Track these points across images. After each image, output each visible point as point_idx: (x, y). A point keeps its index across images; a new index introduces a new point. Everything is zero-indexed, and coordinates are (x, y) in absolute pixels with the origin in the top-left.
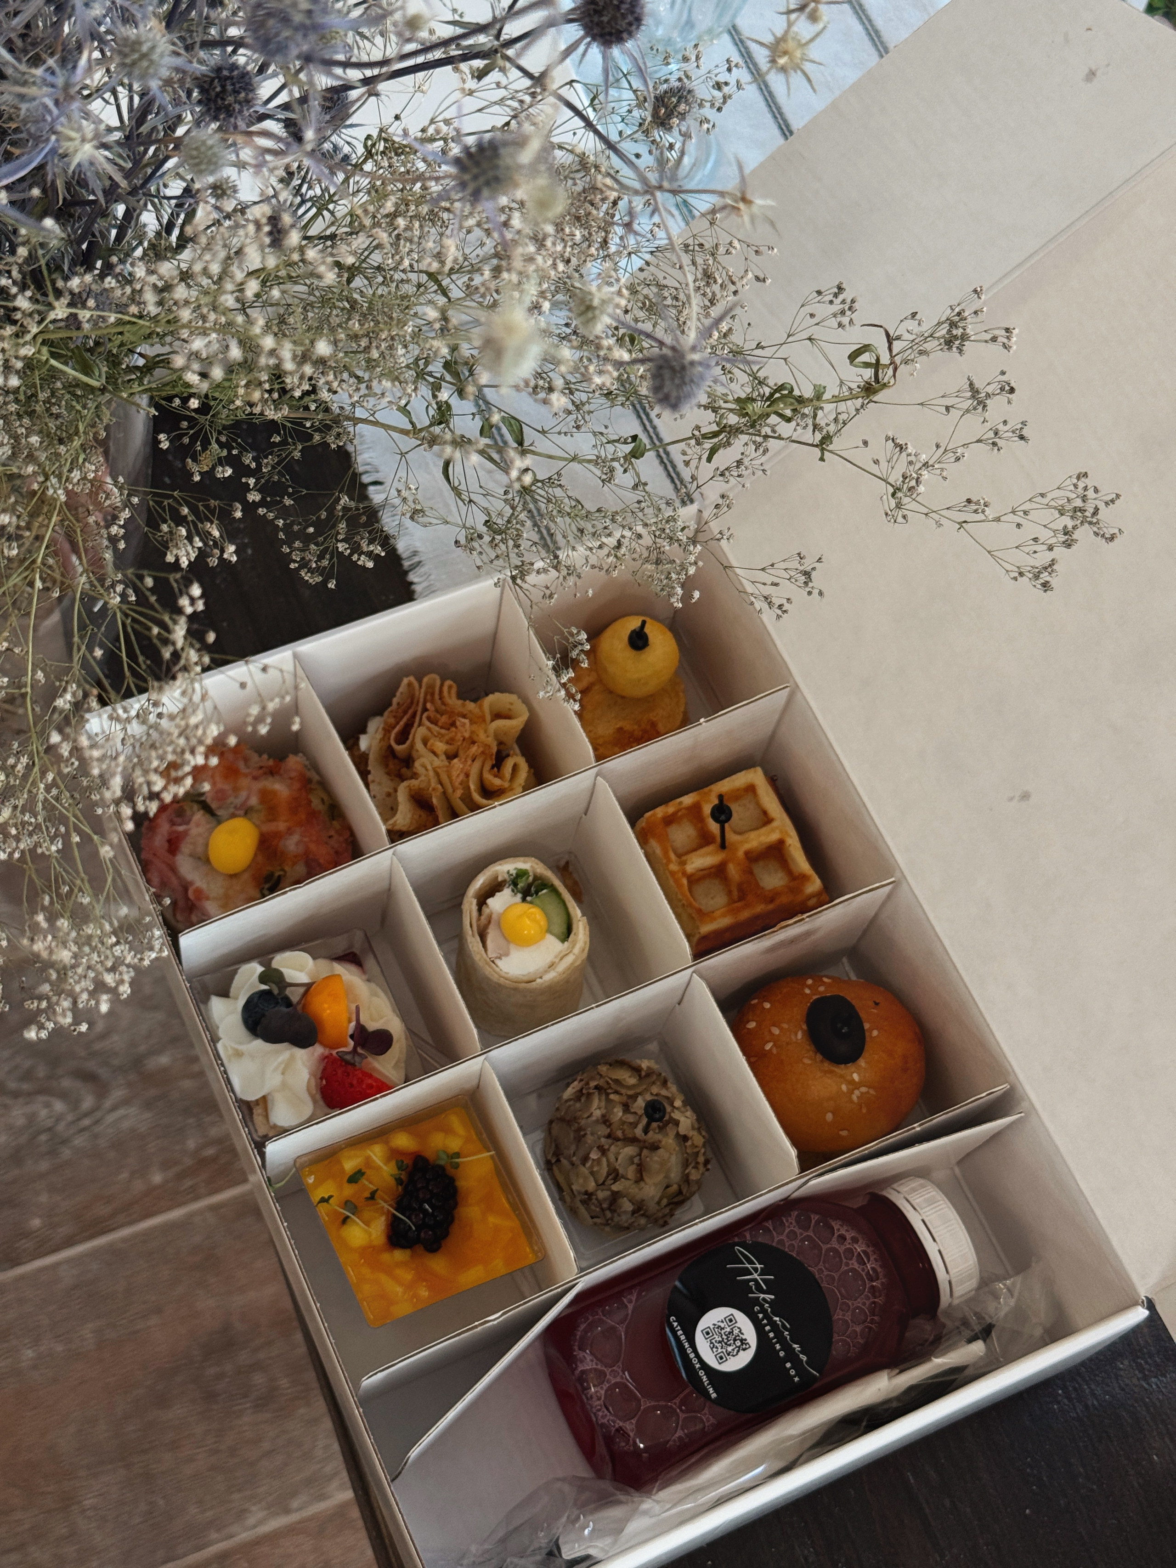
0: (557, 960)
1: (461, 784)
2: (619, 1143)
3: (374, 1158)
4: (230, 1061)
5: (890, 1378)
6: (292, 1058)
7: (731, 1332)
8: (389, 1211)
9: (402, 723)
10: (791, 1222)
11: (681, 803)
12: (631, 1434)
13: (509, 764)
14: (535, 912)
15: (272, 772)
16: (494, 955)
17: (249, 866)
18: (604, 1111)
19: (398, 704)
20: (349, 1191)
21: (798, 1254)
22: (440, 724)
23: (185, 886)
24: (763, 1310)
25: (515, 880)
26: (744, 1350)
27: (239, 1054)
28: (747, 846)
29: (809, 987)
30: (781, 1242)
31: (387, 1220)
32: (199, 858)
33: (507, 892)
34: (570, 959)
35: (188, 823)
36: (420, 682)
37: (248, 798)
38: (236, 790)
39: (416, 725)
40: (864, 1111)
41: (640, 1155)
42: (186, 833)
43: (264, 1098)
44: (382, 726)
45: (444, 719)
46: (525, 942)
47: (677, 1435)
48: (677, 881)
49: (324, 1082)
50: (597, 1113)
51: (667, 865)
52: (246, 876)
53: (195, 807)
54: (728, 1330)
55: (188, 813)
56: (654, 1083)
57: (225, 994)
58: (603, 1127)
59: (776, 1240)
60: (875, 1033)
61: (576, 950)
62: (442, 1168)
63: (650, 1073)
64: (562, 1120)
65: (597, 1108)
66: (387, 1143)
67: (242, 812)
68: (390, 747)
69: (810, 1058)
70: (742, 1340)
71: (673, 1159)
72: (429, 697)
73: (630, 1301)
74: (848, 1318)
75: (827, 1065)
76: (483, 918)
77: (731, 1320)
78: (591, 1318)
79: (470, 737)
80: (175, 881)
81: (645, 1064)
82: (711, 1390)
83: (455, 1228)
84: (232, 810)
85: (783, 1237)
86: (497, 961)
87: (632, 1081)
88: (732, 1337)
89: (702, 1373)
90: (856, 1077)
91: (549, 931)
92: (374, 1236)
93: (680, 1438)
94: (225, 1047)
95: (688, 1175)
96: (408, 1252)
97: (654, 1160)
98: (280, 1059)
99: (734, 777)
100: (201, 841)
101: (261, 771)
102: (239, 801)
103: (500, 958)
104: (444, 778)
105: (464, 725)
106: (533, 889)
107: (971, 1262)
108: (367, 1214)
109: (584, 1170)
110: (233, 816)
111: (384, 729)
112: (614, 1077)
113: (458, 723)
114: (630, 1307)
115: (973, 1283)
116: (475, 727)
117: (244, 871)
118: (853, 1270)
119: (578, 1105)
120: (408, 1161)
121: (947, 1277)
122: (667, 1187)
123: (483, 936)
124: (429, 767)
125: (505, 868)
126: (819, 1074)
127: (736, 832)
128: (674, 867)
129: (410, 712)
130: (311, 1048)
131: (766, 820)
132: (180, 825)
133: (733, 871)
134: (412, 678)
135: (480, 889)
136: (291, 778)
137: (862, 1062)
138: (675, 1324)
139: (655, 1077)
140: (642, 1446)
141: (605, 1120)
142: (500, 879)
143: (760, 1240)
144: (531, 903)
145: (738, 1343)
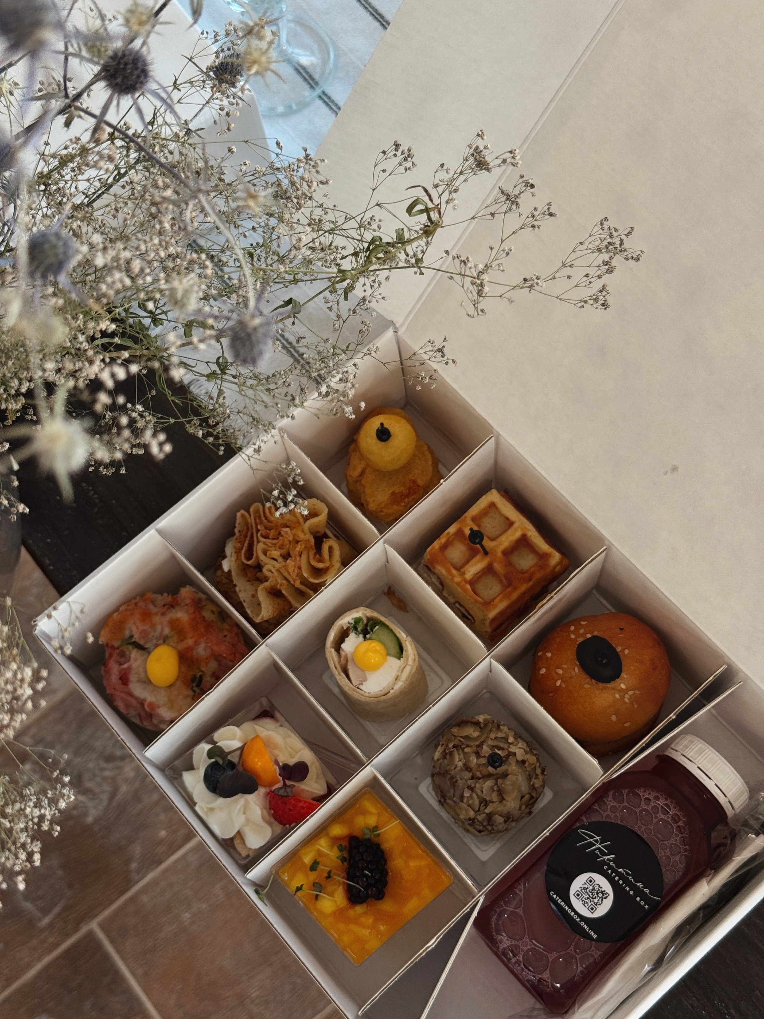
0: (399, 673)
1: (297, 576)
2: (481, 781)
3: (322, 849)
4: (207, 816)
5: (708, 883)
6: (247, 802)
7: (594, 889)
8: (344, 882)
9: (246, 545)
10: (610, 802)
11: (448, 533)
12: (549, 981)
13: (325, 547)
14: (374, 645)
15: (172, 606)
16: (358, 683)
17: (178, 677)
18: (464, 761)
19: (240, 531)
20: (313, 876)
21: (622, 821)
22: (271, 537)
23: (142, 703)
24: (610, 867)
25: (355, 626)
26: (606, 898)
27: (212, 810)
28: (502, 547)
29: (573, 632)
30: (608, 816)
31: (344, 887)
32: (144, 682)
33: (352, 635)
34: (408, 670)
35: (129, 660)
36: (248, 512)
37: (162, 630)
38: (153, 626)
39: (255, 543)
40: (636, 706)
41: (496, 784)
42: (129, 668)
43: (239, 833)
44: (234, 551)
45: (272, 533)
46: (375, 668)
47: (579, 971)
48: (463, 588)
49: (272, 811)
50: (460, 764)
51: (452, 579)
52: (179, 683)
53: (130, 647)
54: (591, 888)
55: (127, 653)
56: (491, 731)
57: (190, 767)
58: (467, 773)
59: (604, 815)
60: (627, 651)
61: (410, 662)
62: (369, 840)
63: (487, 723)
64: (439, 774)
65: (458, 761)
66: (327, 835)
67: (161, 641)
68: (243, 563)
69: (588, 683)
70: (602, 892)
71: (520, 777)
72: (258, 521)
73: (520, 891)
74: (668, 852)
75: (601, 685)
76: (342, 659)
77: (591, 881)
78: (498, 910)
79: (294, 539)
80: (134, 702)
81: (481, 718)
82: (592, 933)
83: (389, 878)
84: (155, 641)
85: (609, 812)
86: (361, 687)
87: (476, 734)
88: (595, 892)
89: (582, 924)
90: (623, 686)
91: (388, 654)
92: (338, 903)
93: (582, 972)
94: (201, 808)
95: (533, 785)
96: (364, 905)
97: (507, 784)
98: (239, 806)
99: (478, 502)
100: (141, 670)
101: (165, 609)
102: (157, 634)
103: (362, 684)
104: (286, 574)
105: (286, 533)
106: (368, 628)
107: (740, 784)
108: (330, 889)
109: (464, 805)
110: (157, 646)
111: (236, 552)
112: (464, 735)
113: (282, 533)
114: (521, 894)
115: (746, 795)
116: (294, 531)
117: (176, 680)
118: (661, 820)
119: (446, 761)
120: (345, 843)
121: (727, 799)
122: (522, 797)
123: (346, 672)
124: (273, 570)
125: (346, 620)
126: (597, 692)
127: (493, 539)
128: (458, 579)
129: (249, 534)
130: (256, 792)
131: (510, 524)
132: (125, 663)
133: (498, 567)
134: (243, 512)
135: (334, 638)
136: (187, 605)
137: (624, 675)
138: (555, 896)
139: (490, 725)
140: (558, 985)
141: (467, 768)
142: (345, 628)
143: (593, 820)
144: (370, 639)
145: (600, 895)
